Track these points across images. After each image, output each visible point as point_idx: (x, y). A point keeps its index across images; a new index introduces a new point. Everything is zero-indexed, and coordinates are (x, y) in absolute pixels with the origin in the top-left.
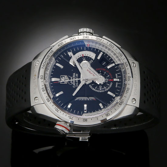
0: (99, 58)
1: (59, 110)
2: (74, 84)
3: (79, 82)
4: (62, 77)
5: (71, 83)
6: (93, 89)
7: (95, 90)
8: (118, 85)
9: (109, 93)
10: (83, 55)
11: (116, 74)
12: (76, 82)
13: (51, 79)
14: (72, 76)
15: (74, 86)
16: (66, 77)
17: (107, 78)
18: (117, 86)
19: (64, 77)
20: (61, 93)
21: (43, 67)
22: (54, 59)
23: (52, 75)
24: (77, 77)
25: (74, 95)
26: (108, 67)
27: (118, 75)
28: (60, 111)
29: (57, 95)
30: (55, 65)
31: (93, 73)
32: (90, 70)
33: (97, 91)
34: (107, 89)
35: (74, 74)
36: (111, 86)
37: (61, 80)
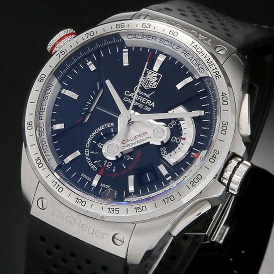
1: (90, 37)
4: (158, 77)
6: (102, 127)
7: (99, 130)
8: (84, 180)
9: (78, 153)
10: (184, 139)
14: (151, 98)
15: (127, 93)
16: (154, 85)
17: (112, 168)
18: (85, 176)
19: (157, 81)
21: (193, 45)
24: (144, 107)
25: (108, 82)
27: (105, 190)
28: (86, 39)
31: (133, 142)
32: (144, 137)
33: (94, 134)
34: (87, 154)
35: (152, 104)
36: (90, 164)
37: (152, 73)
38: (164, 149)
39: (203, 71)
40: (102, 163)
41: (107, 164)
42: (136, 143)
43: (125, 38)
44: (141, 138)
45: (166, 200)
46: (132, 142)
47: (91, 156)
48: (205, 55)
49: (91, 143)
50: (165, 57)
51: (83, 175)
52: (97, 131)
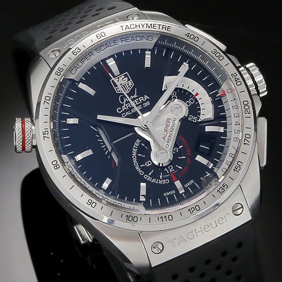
0: (208, 129)
1: (50, 102)
2: (124, 108)
3: (135, 116)
4: (126, 76)
5: (123, 101)
6: (135, 151)
7: (134, 154)
8: (171, 197)
9: (143, 185)
10: (197, 94)
11: (192, 181)
12: (130, 109)
13: (109, 57)
14: (140, 95)
15: (119, 110)
16: (130, 84)
17: (175, 168)
18: (168, 194)
19: (129, 80)
20: (91, 92)
21: (124, 28)
22: (155, 41)
23: (119, 54)
24: (142, 106)
25: (100, 117)
26: (199, 158)
27: (192, 186)
28: (49, 106)
29: (82, 86)
30: (144, 51)
31: (168, 134)
32: (171, 123)
33: (135, 161)
34: (149, 179)
35: (145, 98)
36: (160, 182)
37: (118, 78)
38: (191, 117)
39: (152, 37)
40: (165, 173)
41: (169, 170)
42: (171, 133)
43: (72, 77)
44: (170, 126)
45: (246, 142)
46: (167, 136)
47: (153, 176)
48: (141, 25)
49: (142, 169)
50: (112, 59)
51: (165, 194)
52: (134, 157)
